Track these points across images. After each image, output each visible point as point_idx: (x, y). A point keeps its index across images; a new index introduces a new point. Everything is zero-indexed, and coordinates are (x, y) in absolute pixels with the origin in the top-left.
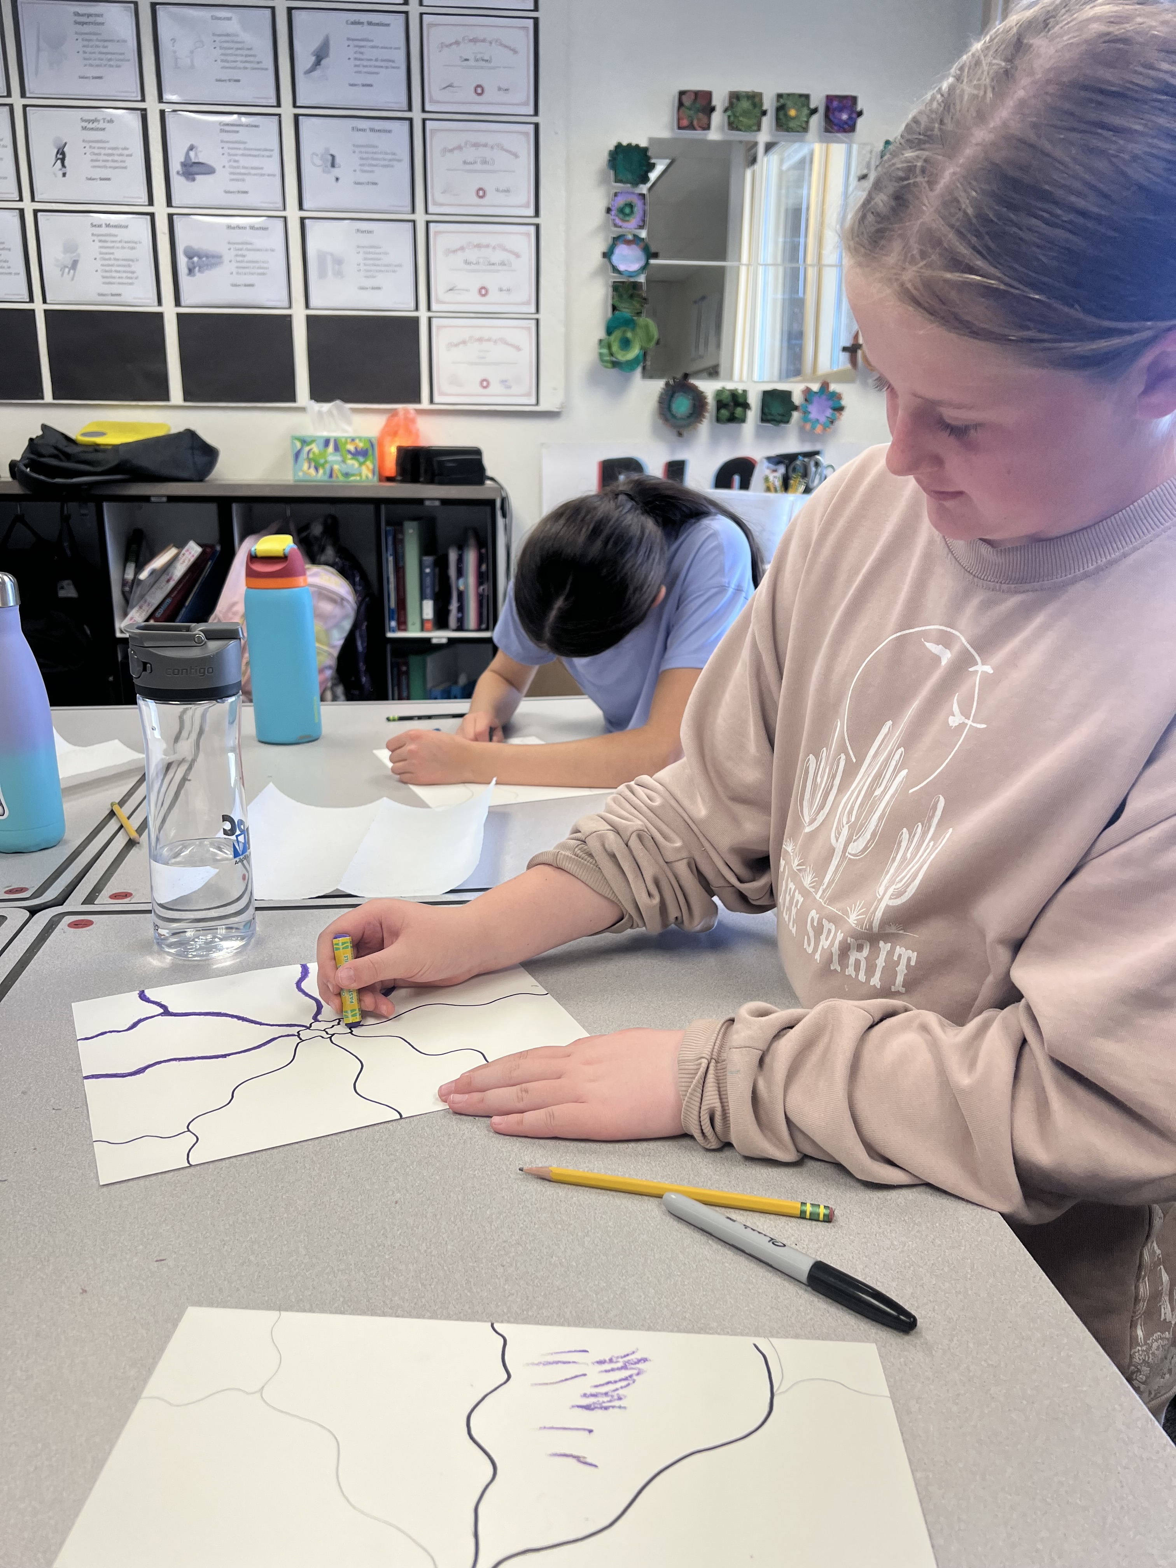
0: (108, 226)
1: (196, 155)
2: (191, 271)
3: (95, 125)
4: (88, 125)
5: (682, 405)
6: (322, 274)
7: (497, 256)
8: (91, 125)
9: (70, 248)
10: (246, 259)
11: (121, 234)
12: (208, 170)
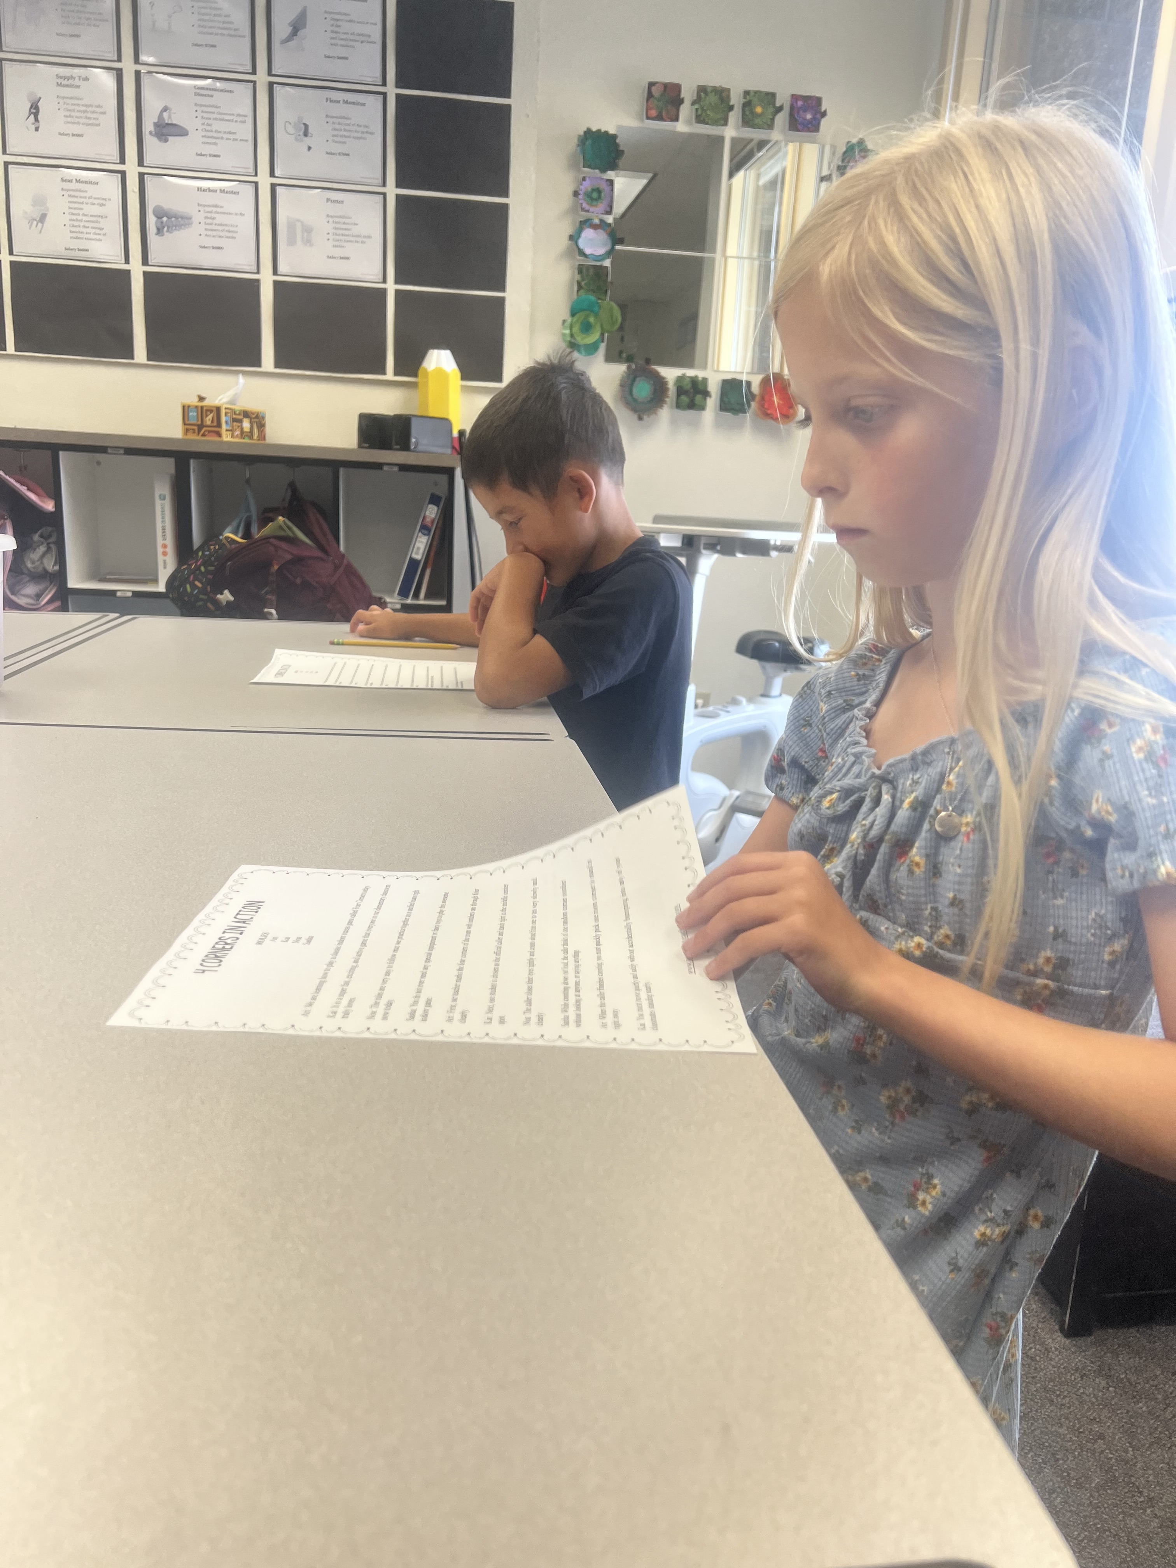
0: (78, 181)
1: (170, 117)
2: (159, 231)
3: (70, 82)
4: (63, 82)
5: (643, 389)
6: (292, 242)
8: (66, 82)
9: (39, 201)
10: (215, 221)
11: (91, 190)
12: (181, 132)
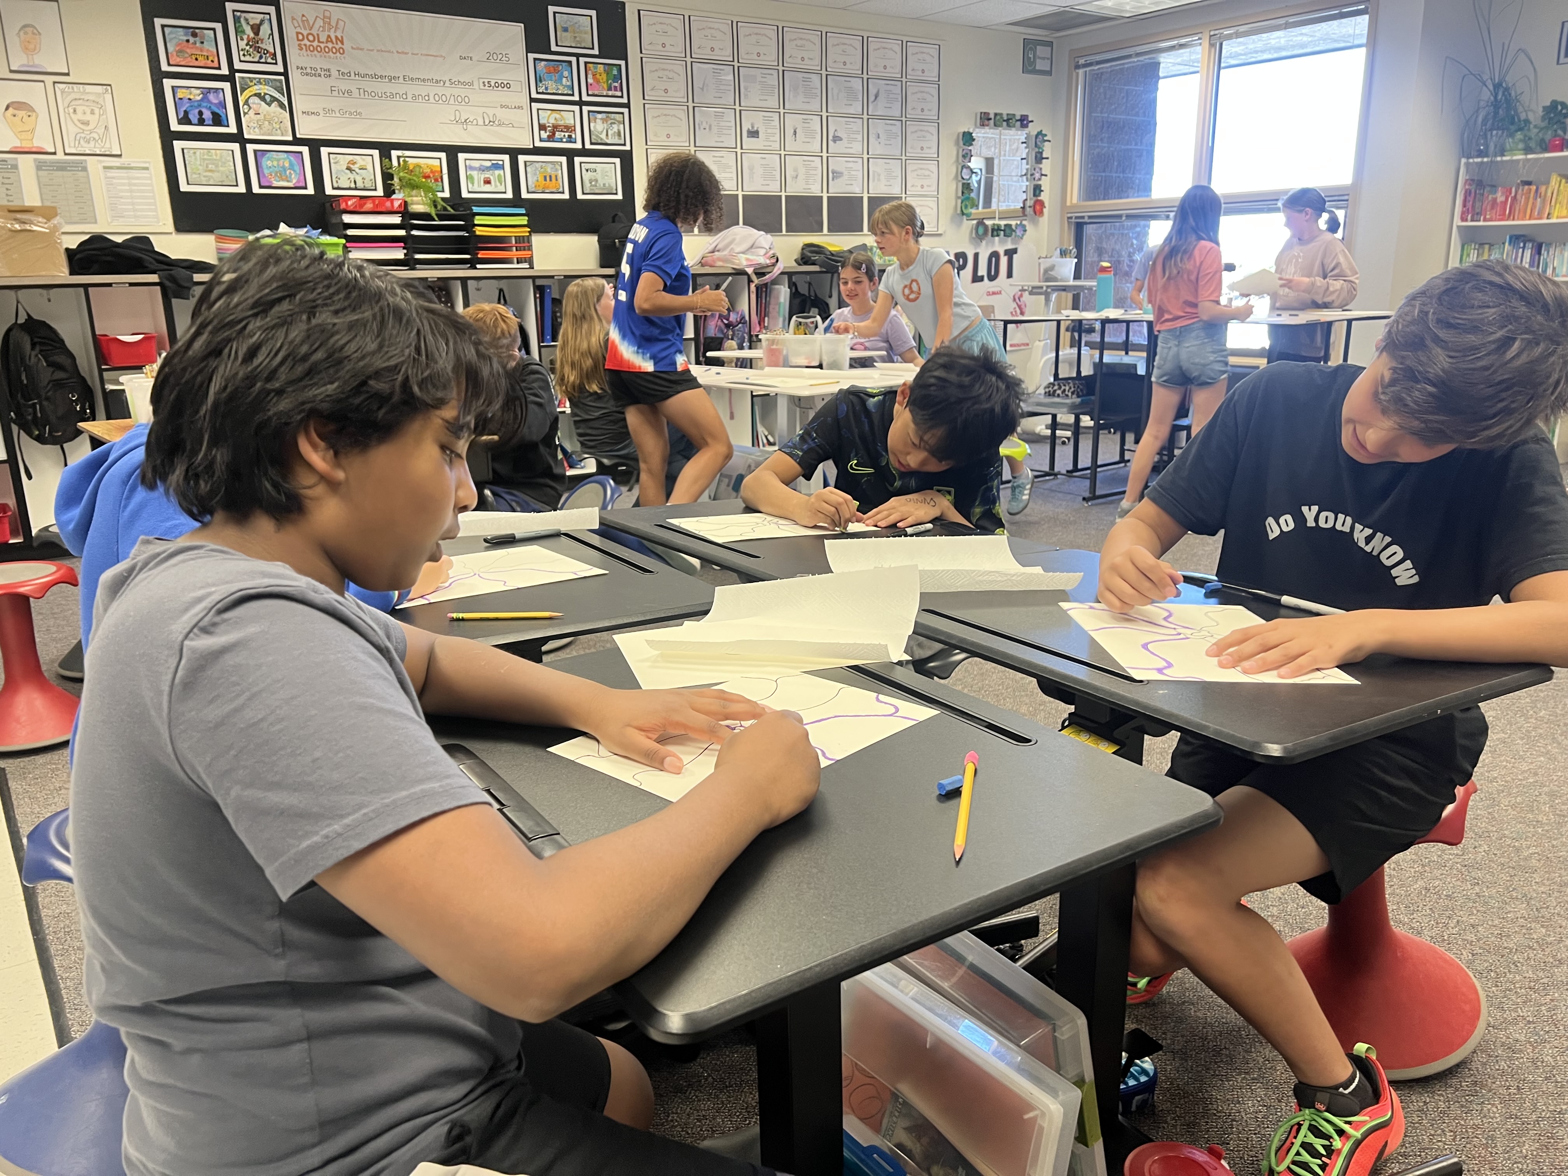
0: (807, 161)
1: (837, 133)
2: (833, 179)
5: (981, 230)
6: (874, 180)
7: (927, 173)
8: (805, 121)
9: (796, 170)
10: (850, 174)
11: (813, 164)
12: (841, 139)
